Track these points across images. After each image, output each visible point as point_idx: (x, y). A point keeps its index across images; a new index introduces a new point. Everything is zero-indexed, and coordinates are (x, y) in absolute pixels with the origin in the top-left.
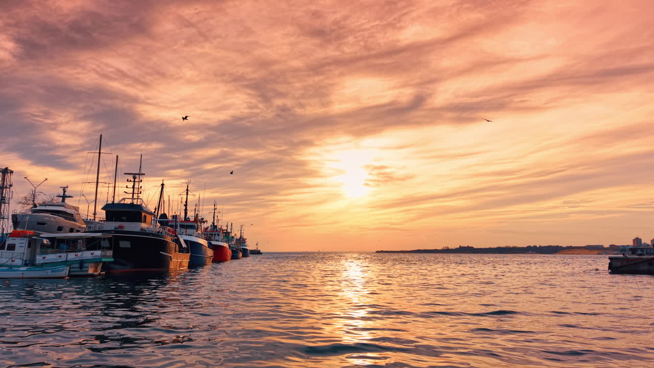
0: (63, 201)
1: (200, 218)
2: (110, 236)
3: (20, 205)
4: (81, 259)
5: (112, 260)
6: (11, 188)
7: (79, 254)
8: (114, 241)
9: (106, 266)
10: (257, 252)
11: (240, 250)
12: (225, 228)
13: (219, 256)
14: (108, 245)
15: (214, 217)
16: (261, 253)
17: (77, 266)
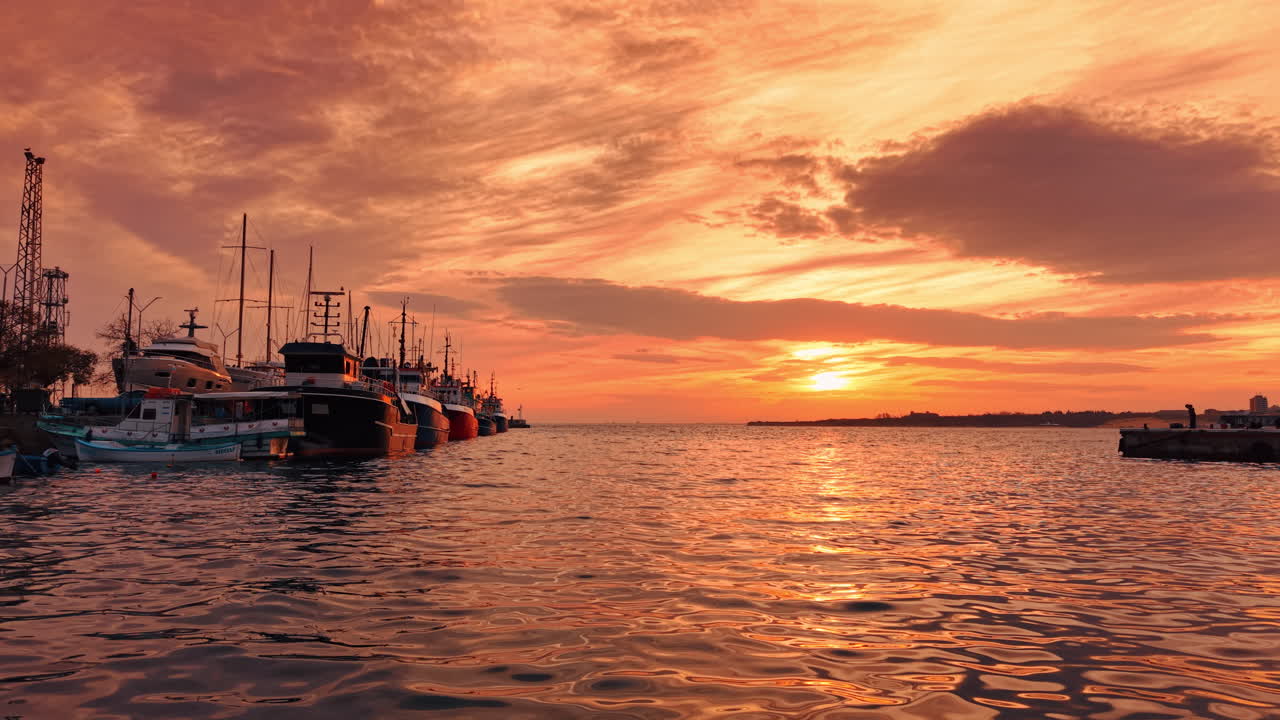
0: (191, 334)
1: (425, 362)
2: (299, 395)
3: (104, 340)
4: (258, 432)
5: (304, 434)
6: (66, 305)
7: (255, 424)
8: (303, 404)
9: (294, 444)
10: (520, 424)
11: (492, 420)
12: (465, 380)
13: (460, 430)
14: (294, 411)
15: (446, 361)
16: (529, 426)
17: (254, 442)
